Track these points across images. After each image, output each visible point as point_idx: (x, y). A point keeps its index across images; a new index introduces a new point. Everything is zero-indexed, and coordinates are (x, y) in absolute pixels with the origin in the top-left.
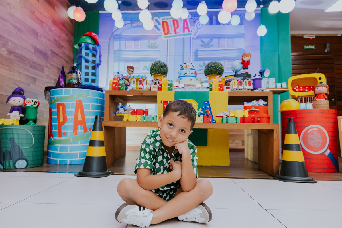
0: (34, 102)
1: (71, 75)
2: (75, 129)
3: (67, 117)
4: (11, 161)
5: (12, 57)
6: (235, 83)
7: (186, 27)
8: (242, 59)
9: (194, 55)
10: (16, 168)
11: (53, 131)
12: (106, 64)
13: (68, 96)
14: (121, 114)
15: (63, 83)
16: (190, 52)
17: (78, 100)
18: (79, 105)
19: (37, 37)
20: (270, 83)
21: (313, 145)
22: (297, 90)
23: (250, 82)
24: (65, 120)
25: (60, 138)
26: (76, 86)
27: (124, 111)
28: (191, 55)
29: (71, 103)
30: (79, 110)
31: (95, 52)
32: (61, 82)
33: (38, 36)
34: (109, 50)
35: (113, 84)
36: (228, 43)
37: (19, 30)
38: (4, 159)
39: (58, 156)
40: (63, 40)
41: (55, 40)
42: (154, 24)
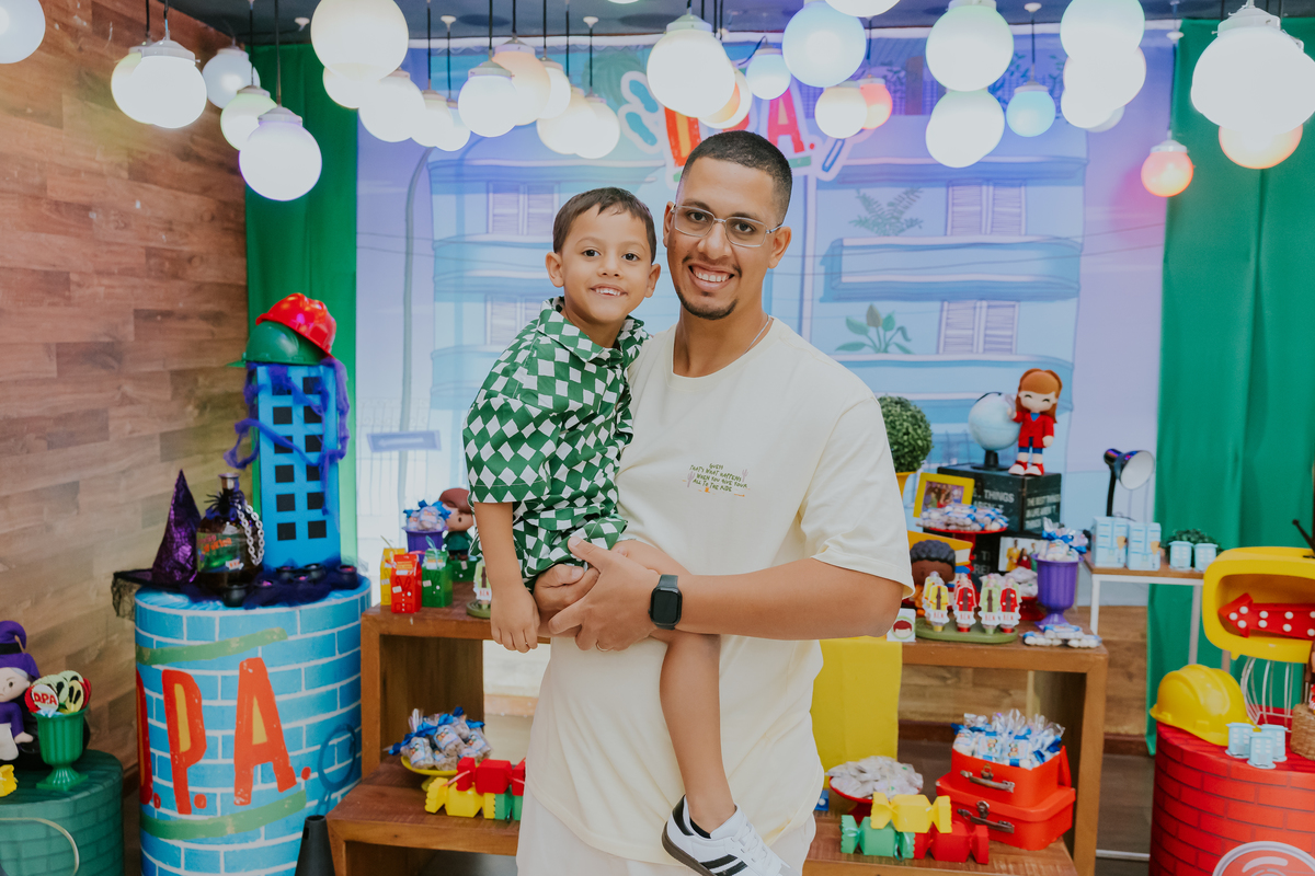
1: (214, 536)
2: (243, 781)
3: (209, 733)
6: (939, 597)
7: (783, 126)
8: (1018, 399)
9: (822, 269)
11: (155, 779)
12: (400, 310)
13: (204, 646)
14: (420, 768)
15: (187, 549)
16: (804, 256)
17: (249, 660)
18: (255, 682)
19: (67, 293)
20: (1132, 545)
23: (1012, 596)
24: (199, 745)
25: (184, 817)
26: (236, 595)
27: (429, 749)
28: (809, 270)
29: (219, 674)
30: (255, 702)
31: (315, 400)
32: (178, 548)
33: (73, 287)
34: (409, 238)
35: (393, 586)
36: (996, 209)
40: (190, 226)
41: (150, 253)
42: (624, 109)
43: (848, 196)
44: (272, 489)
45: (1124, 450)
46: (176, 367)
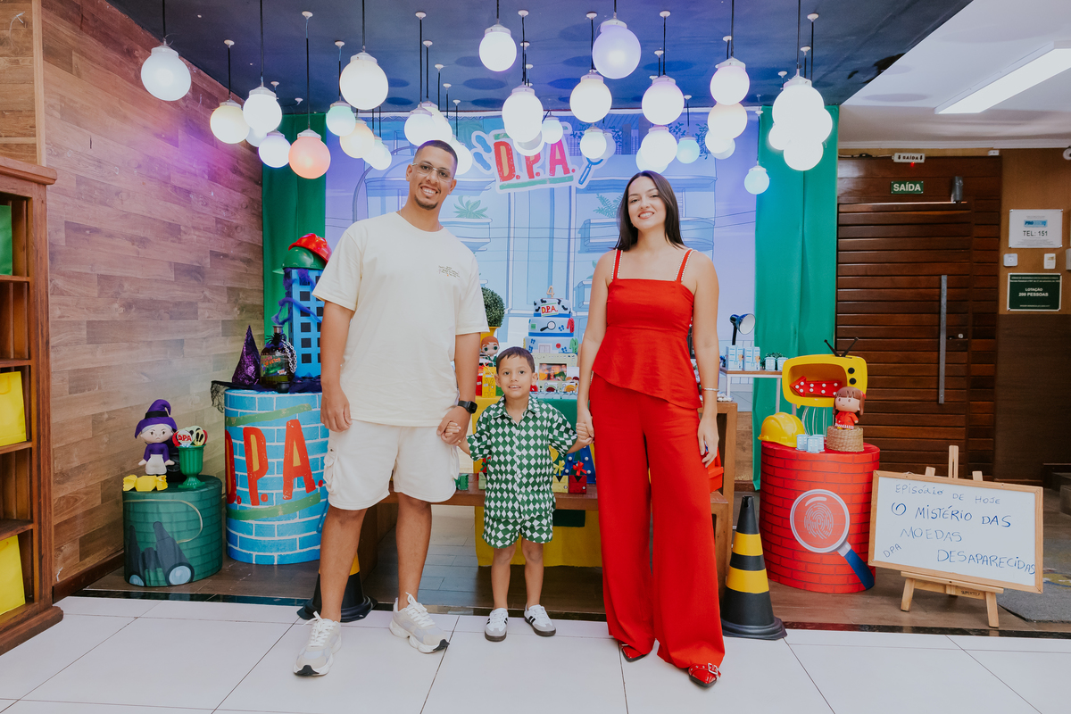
0: (195, 435)
1: (271, 357)
2: (288, 487)
3: (269, 460)
4: (159, 570)
5: (133, 314)
7: (558, 160)
9: (579, 236)
10: (170, 585)
11: (238, 488)
13: (267, 413)
15: (252, 368)
16: (570, 229)
17: (291, 421)
18: (294, 433)
19: (179, 237)
20: (747, 358)
21: (814, 534)
22: (802, 391)
24: (264, 467)
25: (255, 507)
26: (284, 387)
28: (572, 236)
29: (276, 428)
30: (295, 443)
32: (247, 368)
33: (182, 234)
37: (143, 242)
38: (145, 567)
39: (253, 545)
40: (236, 209)
41: (218, 221)
42: (474, 150)
43: (593, 196)
44: (299, 335)
45: (740, 315)
46: (229, 285)
